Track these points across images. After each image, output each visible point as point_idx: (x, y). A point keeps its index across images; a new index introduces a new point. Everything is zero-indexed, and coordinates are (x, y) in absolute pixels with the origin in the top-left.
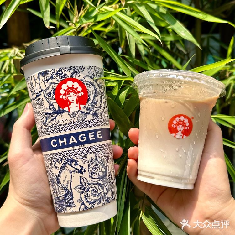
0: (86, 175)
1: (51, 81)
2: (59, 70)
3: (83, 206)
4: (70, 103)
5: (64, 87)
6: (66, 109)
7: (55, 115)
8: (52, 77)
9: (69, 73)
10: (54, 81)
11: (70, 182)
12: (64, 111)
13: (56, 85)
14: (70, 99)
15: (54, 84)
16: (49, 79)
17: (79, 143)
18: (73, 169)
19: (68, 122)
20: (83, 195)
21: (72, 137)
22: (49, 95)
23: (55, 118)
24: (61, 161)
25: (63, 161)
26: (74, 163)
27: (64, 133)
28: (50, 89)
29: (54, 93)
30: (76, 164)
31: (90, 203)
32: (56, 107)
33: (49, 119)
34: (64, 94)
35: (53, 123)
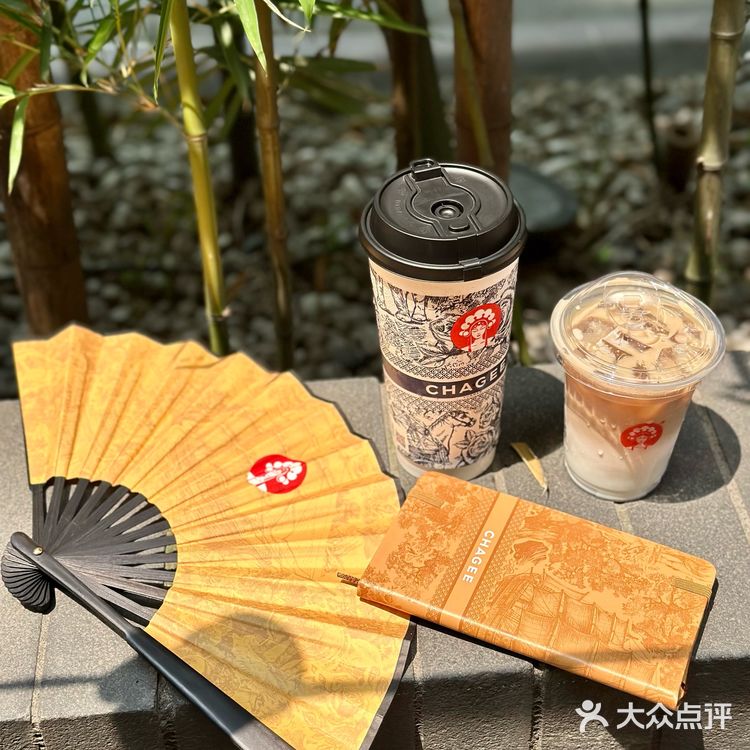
0: (475, 428)
1: (449, 312)
2: (468, 297)
3: (463, 463)
4: (474, 339)
5: (470, 319)
6: (466, 349)
7: (445, 357)
8: (453, 307)
9: (481, 299)
10: (455, 312)
11: (448, 438)
12: (461, 352)
13: (456, 318)
14: (475, 335)
15: (454, 315)
16: (445, 309)
17: (476, 390)
18: (456, 423)
19: (465, 365)
20: (464, 452)
21: (467, 384)
22: (442, 329)
23: (444, 359)
24: (440, 412)
25: (443, 413)
26: (461, 415)
27: (454, 380)
28: (445, 322)
29: (450, 328)
30: (465, 416)
31: (473, 458)
32: (450, 346)
33: (432, 360)
34: (468, 330)
35: (438, 365)
